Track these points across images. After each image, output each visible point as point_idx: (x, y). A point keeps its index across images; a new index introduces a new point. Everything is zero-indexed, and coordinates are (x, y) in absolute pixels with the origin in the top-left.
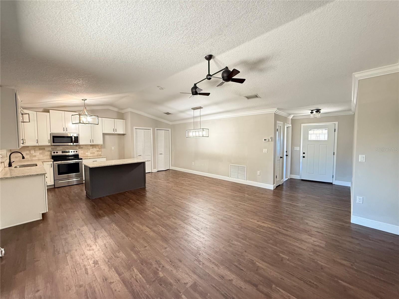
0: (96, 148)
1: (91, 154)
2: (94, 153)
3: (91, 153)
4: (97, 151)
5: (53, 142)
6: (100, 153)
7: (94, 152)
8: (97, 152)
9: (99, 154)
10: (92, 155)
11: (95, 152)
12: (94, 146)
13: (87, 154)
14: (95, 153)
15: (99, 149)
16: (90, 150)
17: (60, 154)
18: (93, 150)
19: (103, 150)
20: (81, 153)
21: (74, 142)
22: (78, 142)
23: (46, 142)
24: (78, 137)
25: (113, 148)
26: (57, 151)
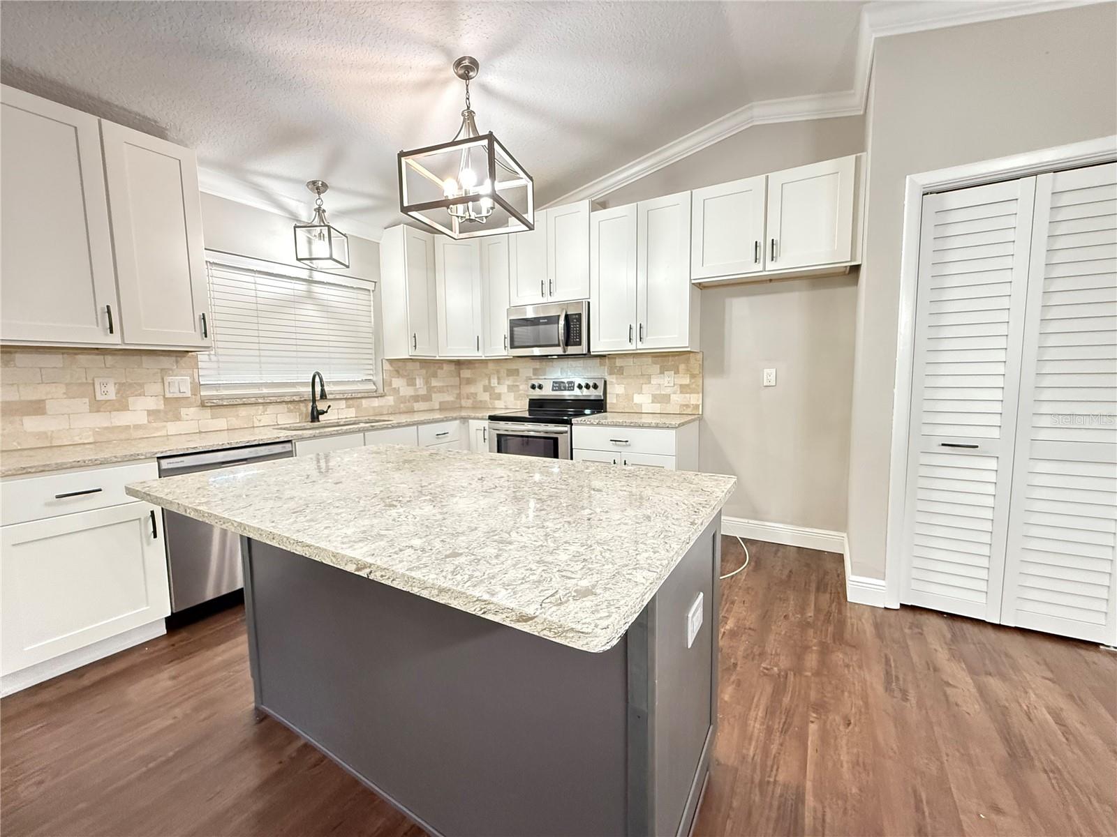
0: (677, 372)
1: (653, 402)
2: (665, 399)
3: (656, 399)
6: (695, 399)
7: (668, 391)
8: (681, 392)
9: (687, 406)
10: (657, 408)
11: (675, 393)
12: (671, 361)
13: (638, 399)
14: (674, 397)
15: (693, 376)
16: (650, 383)
17: (547, 392)
18: (666, 382)
19: (711, 383)
20: (616, 392)
21: (567, 344)
22: (580, 343)
23: (500, 349)
24: (580, 315)
25: (769, 375)
26: (541, 382)
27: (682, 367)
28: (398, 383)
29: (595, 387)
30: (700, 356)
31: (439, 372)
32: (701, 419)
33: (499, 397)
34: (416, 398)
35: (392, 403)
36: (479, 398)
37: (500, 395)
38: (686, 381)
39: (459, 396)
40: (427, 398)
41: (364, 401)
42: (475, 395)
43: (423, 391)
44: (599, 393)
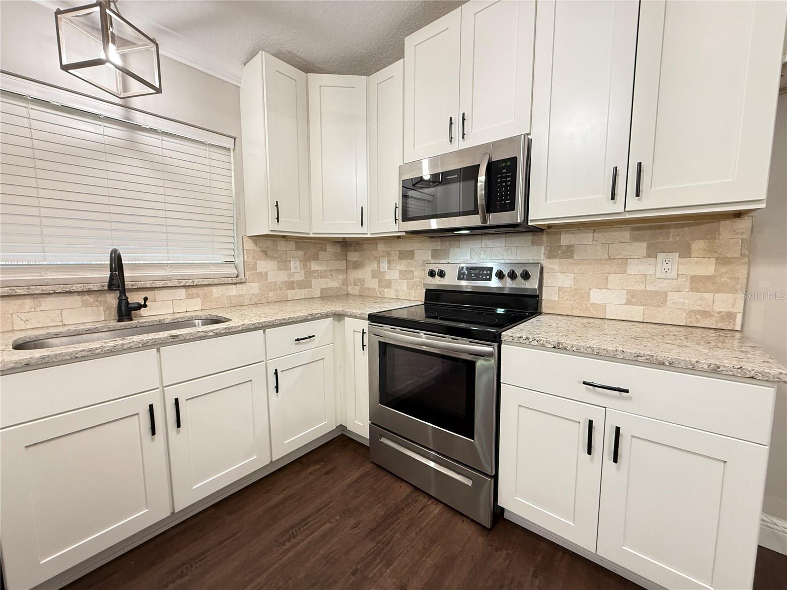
1: (629, 303)
3: (633, 298)
4: (698, 283)
6: (726, 302)
7: (663, 286)
8: (692, 290)
9: (706, 314)
11: (678, 290)
12: (673, 235)
14: (673, 296)
16: (624, 272)
17: (451, 280)
19: (771, 275)
20: (559, 284)
21: (488, 209)
22: (512, 207)
24: (514, 160)
26: (442, 267)
27: (700, 245)
28: (266, 266)
29: (525, 275)
30: (744, 225)
31: (321, 253)
33: (388, 284)
35: (256, 291)
36: (367, 285)
37: (390, 281)
39: (345, 282)
40: (304, 285)
42: (362, 281)
43: (299, 276)
44: (532, 284)
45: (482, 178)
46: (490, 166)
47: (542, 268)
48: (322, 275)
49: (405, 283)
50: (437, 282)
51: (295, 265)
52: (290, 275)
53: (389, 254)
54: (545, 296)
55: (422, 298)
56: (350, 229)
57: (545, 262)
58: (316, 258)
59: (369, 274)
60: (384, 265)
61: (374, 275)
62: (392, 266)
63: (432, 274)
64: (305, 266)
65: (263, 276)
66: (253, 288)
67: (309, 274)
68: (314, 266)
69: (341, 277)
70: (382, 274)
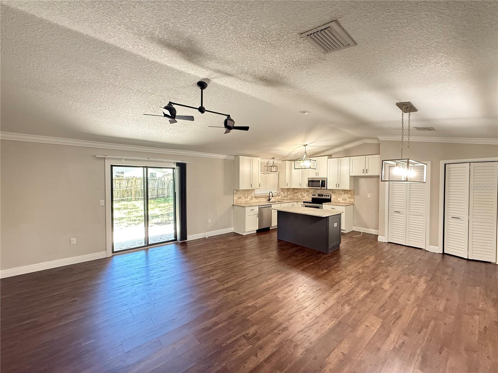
0: (348, 194)
1: (342, 200)
2: (345, 200)
4: (350, 198)
5: (309, 186)
6: (352, 200)
9: (350, 202)
10: (343, 202)
11: (348, 198)
12: (346, 192)
13: (339, 199)
14: (347, 199)
15: (352, 195)
16: (341, 196)
17: (317, 196)
18: (346, 196)
19: (356, 197)
20: (333, 198)
21: (322, 186)
22: (325, 187)
23: (305, 186)
24: (325, 181)
25: (369, 196)
26: (315, 194)
27: (349, 193)
28: (282, 193)
29: (328, 196)
30: (353, 191)
31: (290, 190)
32: (353, 204)
33: (304, 197)
34: (285, 197)
35: (280, 198)
36: (299, 197)
37: (304, 196)
38: (350, 196)
39: (293, 196)
40: (287, 196)
41: (276, 197)
42: (298, 196)
43: (286, 195)
44: (329, 197)
45: (321, 182)
46: (322, 181)
47: (331, 195)
48: (290, 195)
49: (307, 196)
50: (314, 197)
51: (286, 193)
52: (285, 195)
53: (304, 191)
54: (332, 199)
55: (311, 200)
56: (298, 187)
57: (331, 194)
58: (289, 191)
59: (299, 195)
60: (303, 193)
61: (300, 195)
62: (305, 193)
63: (313, 195)
64: (287, 193)
65: (281, 195)
66: (280, 197)
67: (288, 194)
68: (289, 193)
69: (293, 195)
70: (303, 195)
